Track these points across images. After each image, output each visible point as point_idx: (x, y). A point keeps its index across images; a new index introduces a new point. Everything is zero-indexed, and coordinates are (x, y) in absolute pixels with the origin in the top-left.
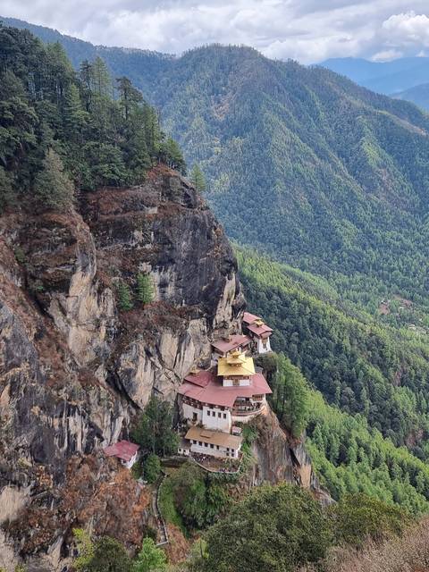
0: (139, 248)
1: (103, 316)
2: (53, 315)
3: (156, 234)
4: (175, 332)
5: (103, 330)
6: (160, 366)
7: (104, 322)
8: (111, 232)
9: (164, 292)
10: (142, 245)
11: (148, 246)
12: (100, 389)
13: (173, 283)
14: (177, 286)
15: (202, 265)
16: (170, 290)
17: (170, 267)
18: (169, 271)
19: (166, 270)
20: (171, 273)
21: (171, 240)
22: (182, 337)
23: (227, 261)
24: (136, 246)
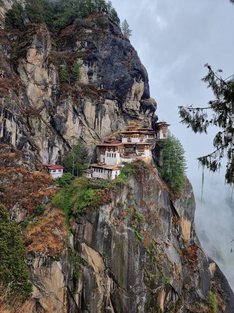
0: (79, 51)
1: (51, 83)
2: (20, 72)
3: (89, 43)
4: (93, 102)
5: (50, 91)
6: (86, 125)
7: (50, 86)
8: (66, 43)
9: (91, 79)
10: (80, 49)
11: (83, 50)
12: (40, 122)
13: (96, 74)
14: (99, 76)
15: (117, 66)
16: (94, 78)
17: (95, 63)
18: (94, 65)
19: (92, 65)
20: (95, 67)
21: (96, 46)
22: (99, 108)
23: (135, 69)
24: (78, 50)
